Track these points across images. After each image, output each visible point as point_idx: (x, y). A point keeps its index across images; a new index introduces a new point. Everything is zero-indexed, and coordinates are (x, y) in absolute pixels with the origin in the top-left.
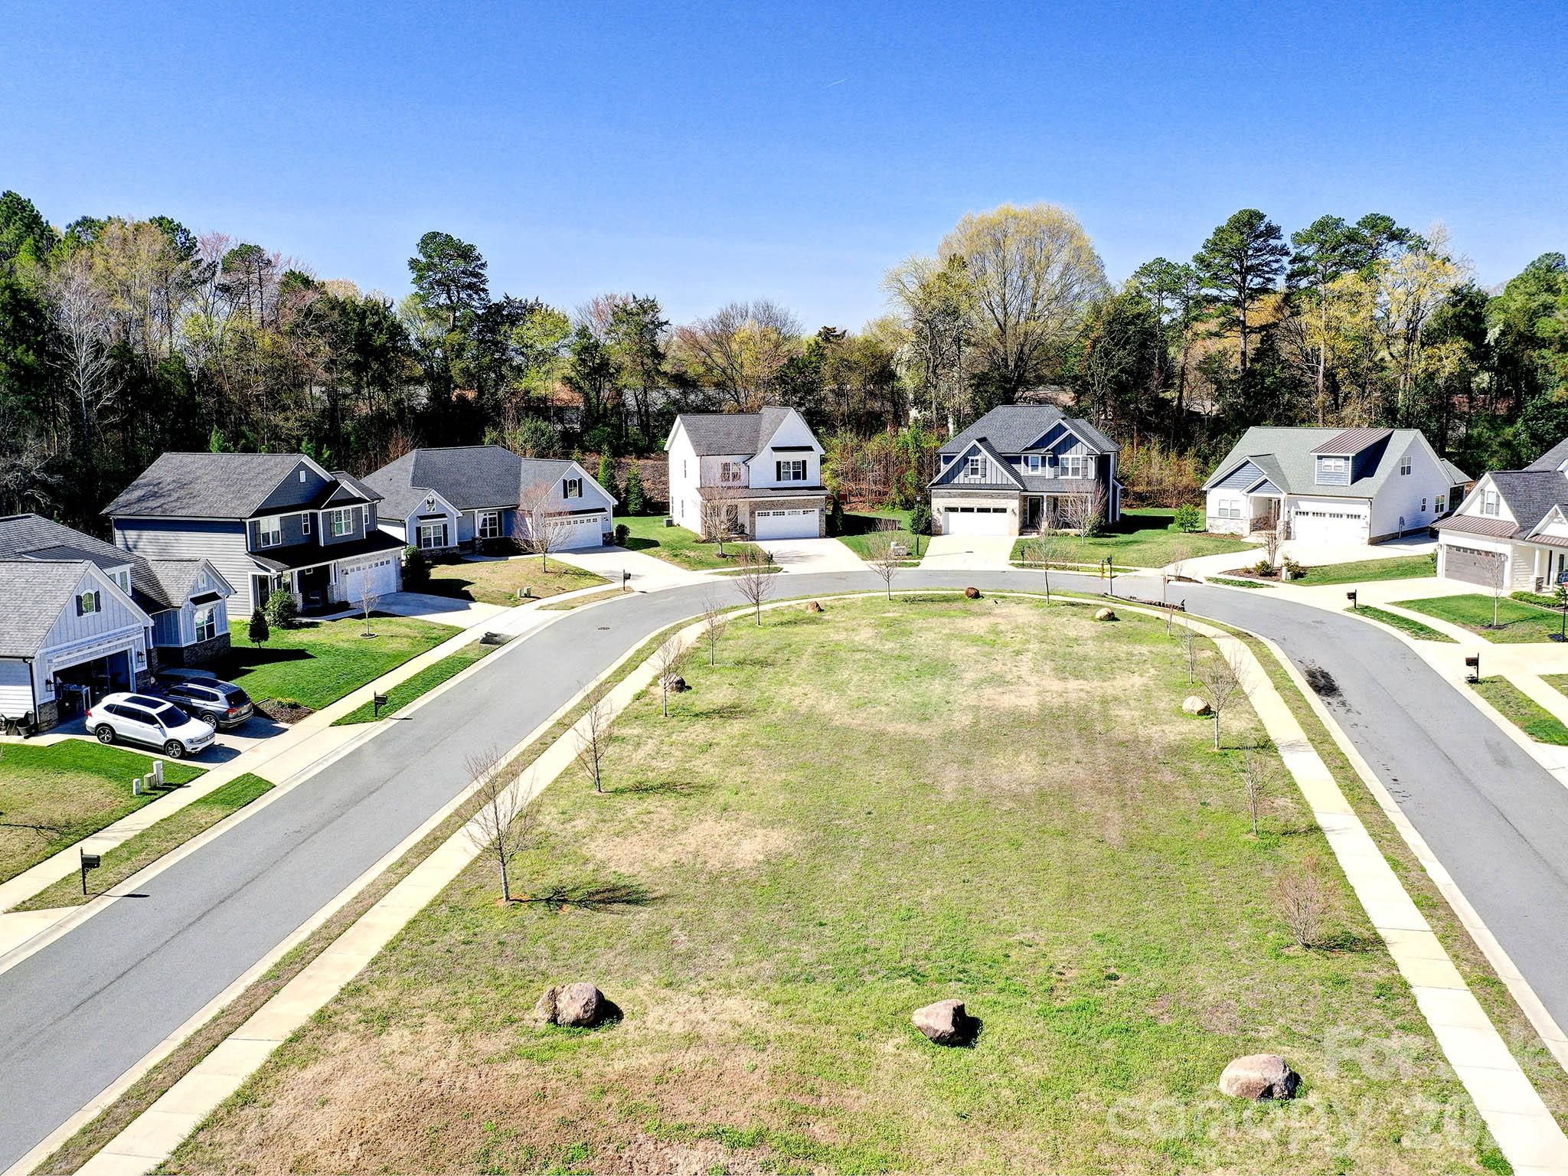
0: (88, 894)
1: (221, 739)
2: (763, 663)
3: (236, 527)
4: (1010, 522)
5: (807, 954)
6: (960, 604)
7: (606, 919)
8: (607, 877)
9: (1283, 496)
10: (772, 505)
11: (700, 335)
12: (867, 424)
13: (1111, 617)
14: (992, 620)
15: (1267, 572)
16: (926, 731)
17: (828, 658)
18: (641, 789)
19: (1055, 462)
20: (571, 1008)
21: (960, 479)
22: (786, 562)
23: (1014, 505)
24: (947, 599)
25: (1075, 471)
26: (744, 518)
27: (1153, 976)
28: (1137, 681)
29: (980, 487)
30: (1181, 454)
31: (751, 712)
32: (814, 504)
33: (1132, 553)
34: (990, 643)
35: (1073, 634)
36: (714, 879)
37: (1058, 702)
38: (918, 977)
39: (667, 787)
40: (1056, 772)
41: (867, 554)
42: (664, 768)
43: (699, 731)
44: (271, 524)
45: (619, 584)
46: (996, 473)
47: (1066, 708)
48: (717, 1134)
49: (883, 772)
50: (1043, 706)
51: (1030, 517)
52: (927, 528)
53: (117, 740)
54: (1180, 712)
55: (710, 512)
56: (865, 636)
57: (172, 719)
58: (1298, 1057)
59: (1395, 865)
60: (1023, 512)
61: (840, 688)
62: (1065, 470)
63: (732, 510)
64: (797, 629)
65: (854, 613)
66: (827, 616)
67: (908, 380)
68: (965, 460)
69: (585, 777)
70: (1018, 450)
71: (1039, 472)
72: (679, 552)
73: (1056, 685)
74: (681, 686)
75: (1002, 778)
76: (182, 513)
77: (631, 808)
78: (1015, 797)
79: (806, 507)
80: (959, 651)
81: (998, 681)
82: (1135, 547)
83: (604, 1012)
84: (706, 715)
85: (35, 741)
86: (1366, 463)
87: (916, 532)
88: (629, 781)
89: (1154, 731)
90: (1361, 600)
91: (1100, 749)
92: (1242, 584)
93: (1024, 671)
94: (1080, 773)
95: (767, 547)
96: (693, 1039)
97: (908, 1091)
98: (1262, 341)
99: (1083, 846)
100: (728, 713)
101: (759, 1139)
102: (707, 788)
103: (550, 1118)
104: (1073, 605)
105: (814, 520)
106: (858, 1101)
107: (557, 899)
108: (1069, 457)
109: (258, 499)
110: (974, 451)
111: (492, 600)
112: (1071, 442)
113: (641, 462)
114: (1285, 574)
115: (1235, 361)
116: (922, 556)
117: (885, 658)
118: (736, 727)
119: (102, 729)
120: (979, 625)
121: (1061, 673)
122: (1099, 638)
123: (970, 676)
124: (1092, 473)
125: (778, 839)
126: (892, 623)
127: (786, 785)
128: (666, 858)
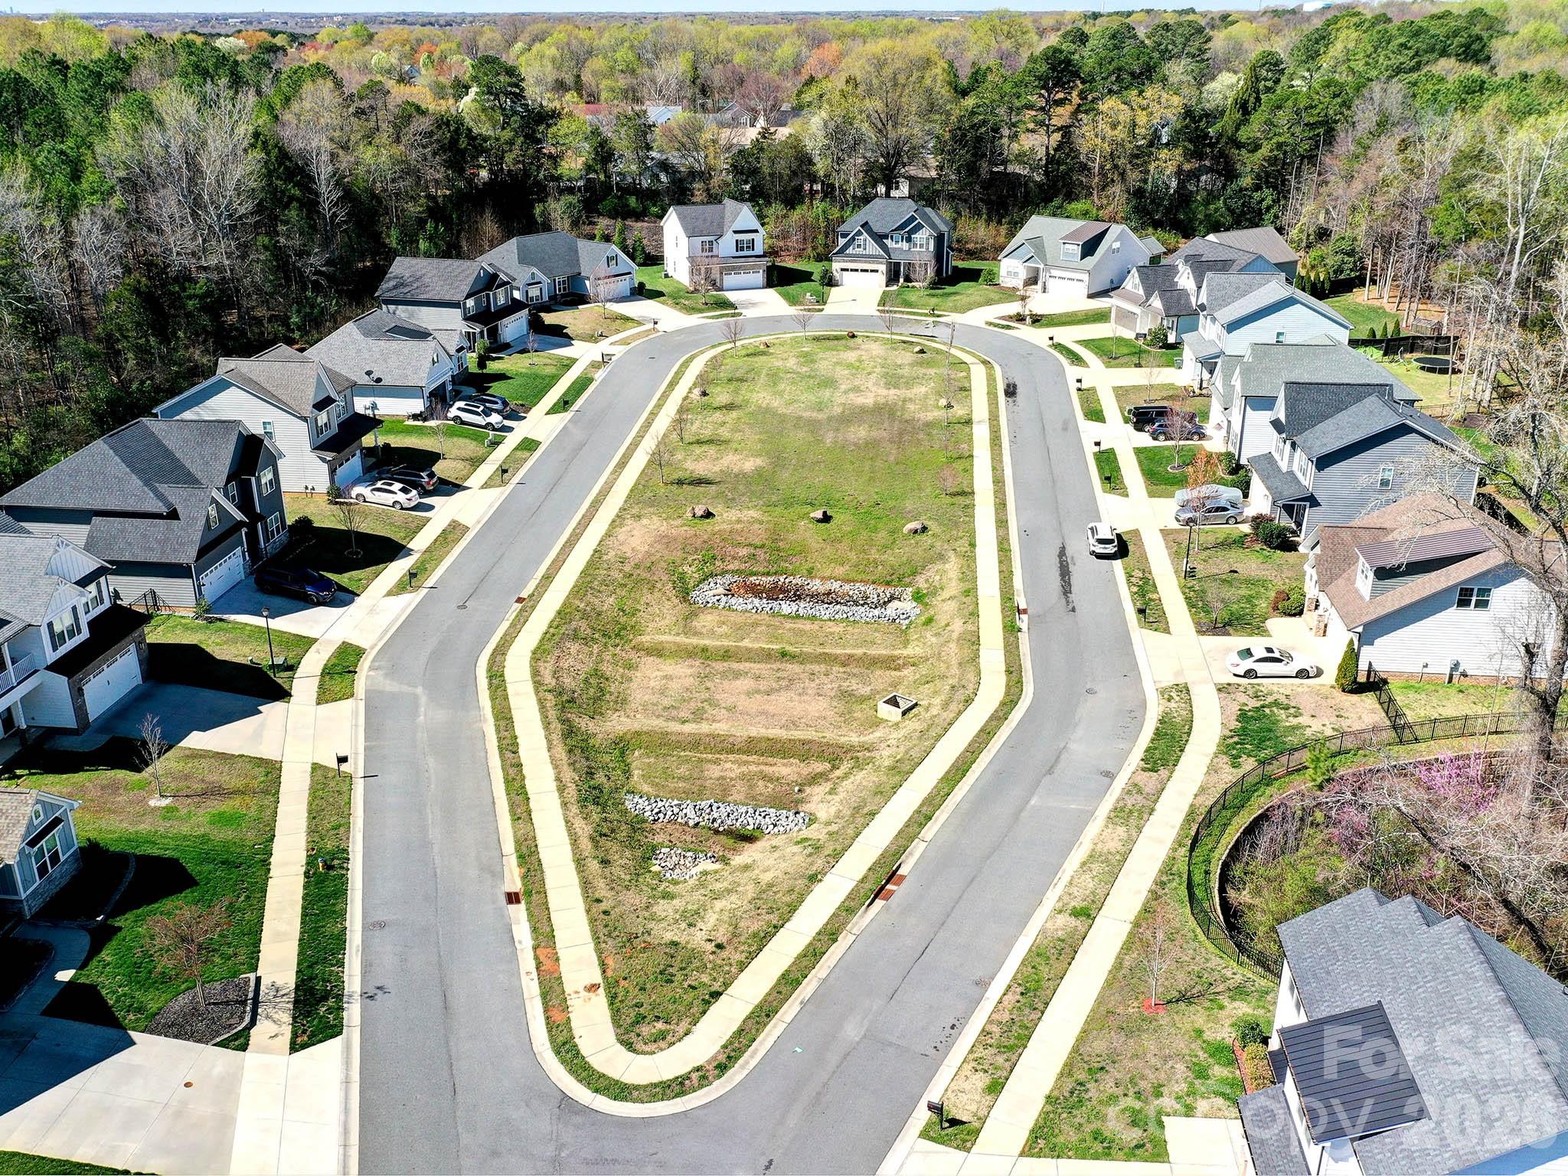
0: (504, 483)
1: (507, 423)
2: (742, 380)
3: (455, 305)
4: (880, 279)
5: (774, 498)
6: (843, 342)
7: (701, 489)
8: (695, 475)
9: (1041, 266)
10: (733, 268)
11: (677, 132)
12: (792, 199)
13: (922, 351)
14: (859, 352)
15: (1020, 318)
16: (820, 416)
17: (774, 377)
18: (699, 442)
19: (909, 240)
20: (699, 512)
21: (850, 251)
22: (746, 308)
23: (883, 268)
24: (837, 338)
25: (921, 246)
26: (716, 275)
27: (891, 503)
28: (923, 389)
29: (863, 256)
30: (1000, 222)
31: (739, 407)
32: (759, 267)
33: (950, 302)
34: (855, 368)
35: (899, 362)
36: (736, 476)
37: (883, 401)
38: (811, 504)
39: (710, 442)
40: (874, 434)
41: (793, 301)
42: (707, 433)
43: (718, 416)
44: (470, 303)
45: (651, 326)
46: (872, 248)
47: (886, 404)
48: (750, 545)
49: (801, 434)
50: (875, 403)
51: (893, 276)
52: (830, 282)
53: (463, 423)
54: (938, 407)
55: (694, 270)
56: (791, 363)
57: (487, 413)
58: (927, 523)
59: (994, 469)
60: (889, 271)
61: (781, 394)
62: (915, 245)
63: (708, 271)
64: (756, 359)
65: (786, 347)
66: (771, 350)
67: (821, 166)
68: (853, 239)
69: (674, 436)
70: (887, 231)
71: (899, 245)
72: (679, 299)
73: (884, 392)
74: (704, 394)
75: (851, 437)
76: (423, 297)
77: (698, 450)
78: (855, 444)
79: (754, 269)
80: (841, 373)
81: (856, 390)
82: (953, 298)
83: (708, 515)
84: (720, 408)
85: (427, 424)
86: (1090, 248)
87: (823, 285)
88: (694, 439)
89: (922, 416)
90: (1055, 340)
91: (896, 425)
92: (1003, 327)
93: (870, 384)
94: (885, 434)
95: (732, 296)
96: (739, 521)
97: (807, 534)
98: (1063, 137)
99: (879, 463)
100: (730, 407)
101: (763, 546)
102: (726, 442)
103: (699, 541)
104: (904, 342)
105: (759, 277)
106: (791, 537)
107: (680, 482)
108: (918, 237)
109: (466, 289)
110: (859, 233)
111: (583, 339)
112: (919, 227)
113: (639, 224)
114: (1028, 320)
115: (1041, 153)
116: (825, 303)
117: (803, 377)
118: (734, 414)
119: (456, 418)
120: (851, 356)
121: (888, 385)
122: (912, 365)
123: (843, 387)
124: (932, 248)
125: (759, 462)
126: (806, 355)
127: (760, 440)
128: (717, 469)
